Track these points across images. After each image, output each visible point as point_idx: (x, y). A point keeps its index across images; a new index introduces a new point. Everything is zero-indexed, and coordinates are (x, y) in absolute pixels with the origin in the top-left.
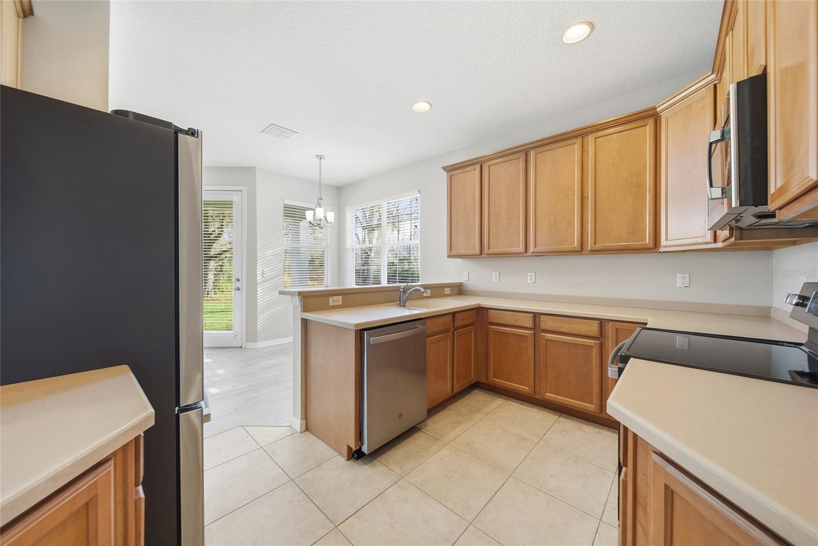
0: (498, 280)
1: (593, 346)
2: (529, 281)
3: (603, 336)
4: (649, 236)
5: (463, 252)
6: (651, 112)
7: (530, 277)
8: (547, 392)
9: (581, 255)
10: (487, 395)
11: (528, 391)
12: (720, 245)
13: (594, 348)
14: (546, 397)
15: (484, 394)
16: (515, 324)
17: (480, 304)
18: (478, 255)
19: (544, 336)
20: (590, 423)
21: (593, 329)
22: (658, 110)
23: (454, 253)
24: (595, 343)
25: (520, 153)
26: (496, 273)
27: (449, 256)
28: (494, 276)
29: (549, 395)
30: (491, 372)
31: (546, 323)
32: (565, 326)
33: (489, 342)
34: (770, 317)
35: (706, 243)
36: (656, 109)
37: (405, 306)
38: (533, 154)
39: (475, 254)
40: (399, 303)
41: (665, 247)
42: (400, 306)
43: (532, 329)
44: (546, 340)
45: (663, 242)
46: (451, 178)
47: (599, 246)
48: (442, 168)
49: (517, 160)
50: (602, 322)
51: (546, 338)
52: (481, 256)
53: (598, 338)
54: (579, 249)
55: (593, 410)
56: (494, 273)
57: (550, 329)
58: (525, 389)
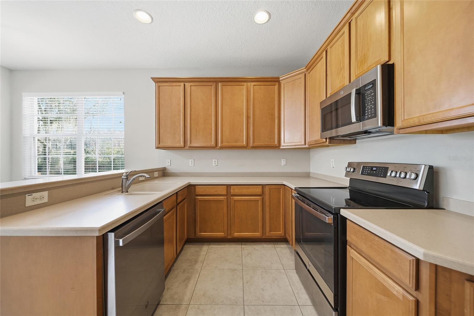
0: (193, 165)
1: (259, 200)
2: (214, 165)
3: (263, 193)
4: (277, 140)
5: (169, 144)
6: (277, 79)
7: (214, 162)
8: (235, 233)
9: (247, 149)
10: (195, 246)
11: (224, 236)
12: (307, 146)
13: (260, 201)
14: (235, 236)
15: (193, 246)
16: (216, 193)
17: (189, 183)
18: (182, 147)
19: (233, 198)
20: (256, 243)
21: (259, 190)
22: (280, 79)
23: (161, 145)
24: (260, 198)
25: (212, 83)
26: (191, 160)
27: (158, 148)
28: (190, 162)
29: (236, 234)
30: (198, 230)
31: (233, 191)
32: (245, 191)
33: (196, 208)
34: (310, 176)
35: (302, 145)
36: (279, 78)
37: (127, 192)
38: (220, 86)
39: (180, 146)
40: (121, 189)
41: (283, 146)
42: (122, 192)
43: (226, 195)
44: (234, 201)
45: (282, 143)
46: (159, 88)
47: (256, 144)
48: (151, 78)
49: (210, 87)
50: (263, 186)
51: (235, 200)
52: (184, 148)
53: (261, 195)
54: (246, 146)
55: (259, 236)
56: (190, 160)
57: (237, 194)
58: (221, 234)
